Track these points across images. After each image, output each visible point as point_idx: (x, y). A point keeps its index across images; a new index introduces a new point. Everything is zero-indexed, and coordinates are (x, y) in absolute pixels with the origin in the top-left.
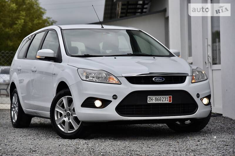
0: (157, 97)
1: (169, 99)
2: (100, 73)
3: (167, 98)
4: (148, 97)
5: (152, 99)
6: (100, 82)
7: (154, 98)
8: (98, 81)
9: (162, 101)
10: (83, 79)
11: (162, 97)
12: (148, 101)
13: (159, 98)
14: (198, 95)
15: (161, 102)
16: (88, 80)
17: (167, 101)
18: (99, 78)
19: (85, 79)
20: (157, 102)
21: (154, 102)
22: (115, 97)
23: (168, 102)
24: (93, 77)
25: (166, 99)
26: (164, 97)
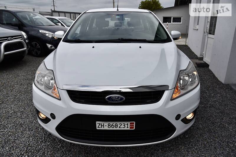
0: (111, 123)
1: (130, 126)
3: (127, 124)
4: (97, 122)
5: (103, 126)
7: (106, 124)
9: (119, 127)
11: (118, 123)
12: (97, 127)
13: (114, 125)
14: (178, 117)
15: (118, 129)
17: (128, 127)
20: (111, 129)
21: (106, 128)
22: (53, 116)
23: (129, 129)
25: (126, 126)
26: (122, 123)
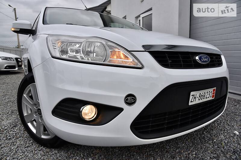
1: (213, 94)
2: (90, 44)
3: (211, 92)
4: (192, 94)
5: (195, 98)
6: (90, 61)
8: (86, 60)
9: (206, 98)
10: (54, 55)
12: (190, 101)
13: (203, 94)
15: (205, 100)
16: (64, 57)
17: (211, 97)
18: (88, 53)
19: (58, 55)
20: (201, 101)
22: (131, 100)
24: (77, 52)
25: (210, 94)
26: (208, 91)
